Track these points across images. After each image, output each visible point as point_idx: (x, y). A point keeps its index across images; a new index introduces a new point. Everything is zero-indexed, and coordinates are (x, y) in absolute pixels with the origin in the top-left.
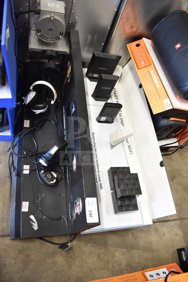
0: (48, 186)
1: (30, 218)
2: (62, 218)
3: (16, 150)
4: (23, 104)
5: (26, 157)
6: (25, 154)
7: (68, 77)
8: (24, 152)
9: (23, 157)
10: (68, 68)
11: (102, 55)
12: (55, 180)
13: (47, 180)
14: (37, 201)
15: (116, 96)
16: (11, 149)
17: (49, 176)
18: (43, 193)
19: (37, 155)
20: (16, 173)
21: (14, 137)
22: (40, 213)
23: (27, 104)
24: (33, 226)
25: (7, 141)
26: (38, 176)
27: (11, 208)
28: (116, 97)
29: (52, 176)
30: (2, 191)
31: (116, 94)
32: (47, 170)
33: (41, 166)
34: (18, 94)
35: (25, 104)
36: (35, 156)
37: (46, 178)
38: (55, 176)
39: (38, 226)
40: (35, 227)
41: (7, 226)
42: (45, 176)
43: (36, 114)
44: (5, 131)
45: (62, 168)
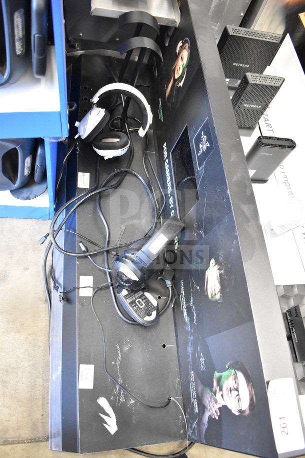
0: (136, 326)
1: (99, 405)
2: (171, 404)
3: (61, 239)
4: (76, 137)
5: (86, 257)
6: (83, 249)
7: (177, 77)
8: (81, 244)
9: (79, 257)
10: (176, 57)
11: (242, 32)
12: (154, 313)
13: (136, 312)
14: (113, 363)
15: (269, 124)
16: (50, 238)
17: (139, 302)
18: (127, 343)
19: (108, 252)
20: (62, 294)
21: (56, 210)
22: (122, 392)
23: (84, 137)
24: (105, 425)
25: (38, 219)
26: (113, 301)
27: (52, 376)
28: (268, 128)
29: (148, 302)
30: (30, 334)
31: (268, 120)
32: (135, 288)
33: (122, 280)
34: (73, 106)
35: (80, 136)
36: (105, 253)
37: (134, 308)
38: (154, 302)
39: (118, 424)
40: (112, 426)
41: (43, 415)
42: (130, 303)
43: (106, 158)
44: (36, 196)
45: (169, 283)
